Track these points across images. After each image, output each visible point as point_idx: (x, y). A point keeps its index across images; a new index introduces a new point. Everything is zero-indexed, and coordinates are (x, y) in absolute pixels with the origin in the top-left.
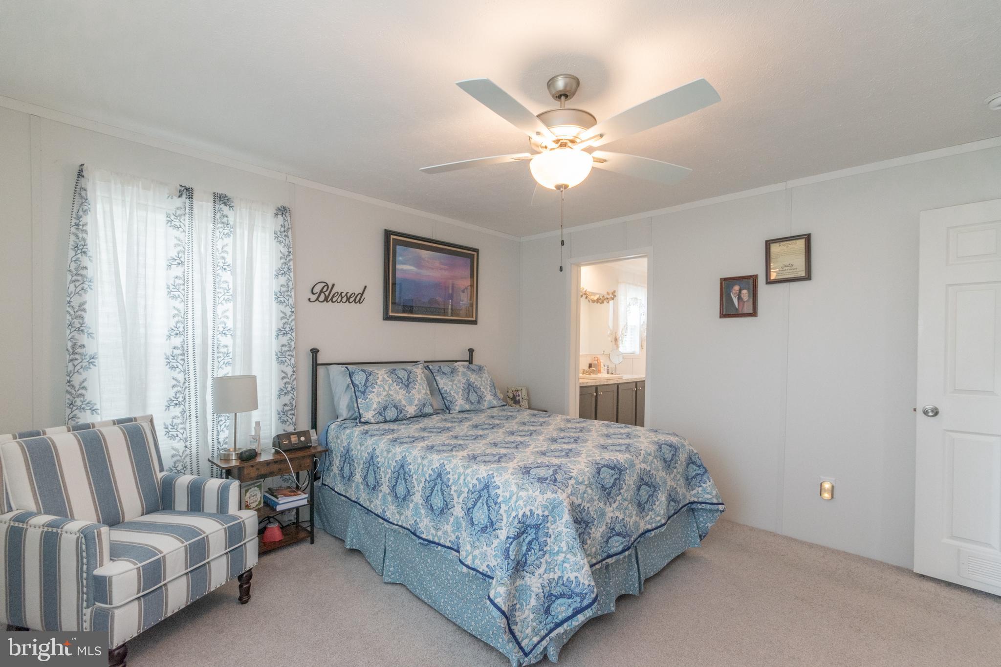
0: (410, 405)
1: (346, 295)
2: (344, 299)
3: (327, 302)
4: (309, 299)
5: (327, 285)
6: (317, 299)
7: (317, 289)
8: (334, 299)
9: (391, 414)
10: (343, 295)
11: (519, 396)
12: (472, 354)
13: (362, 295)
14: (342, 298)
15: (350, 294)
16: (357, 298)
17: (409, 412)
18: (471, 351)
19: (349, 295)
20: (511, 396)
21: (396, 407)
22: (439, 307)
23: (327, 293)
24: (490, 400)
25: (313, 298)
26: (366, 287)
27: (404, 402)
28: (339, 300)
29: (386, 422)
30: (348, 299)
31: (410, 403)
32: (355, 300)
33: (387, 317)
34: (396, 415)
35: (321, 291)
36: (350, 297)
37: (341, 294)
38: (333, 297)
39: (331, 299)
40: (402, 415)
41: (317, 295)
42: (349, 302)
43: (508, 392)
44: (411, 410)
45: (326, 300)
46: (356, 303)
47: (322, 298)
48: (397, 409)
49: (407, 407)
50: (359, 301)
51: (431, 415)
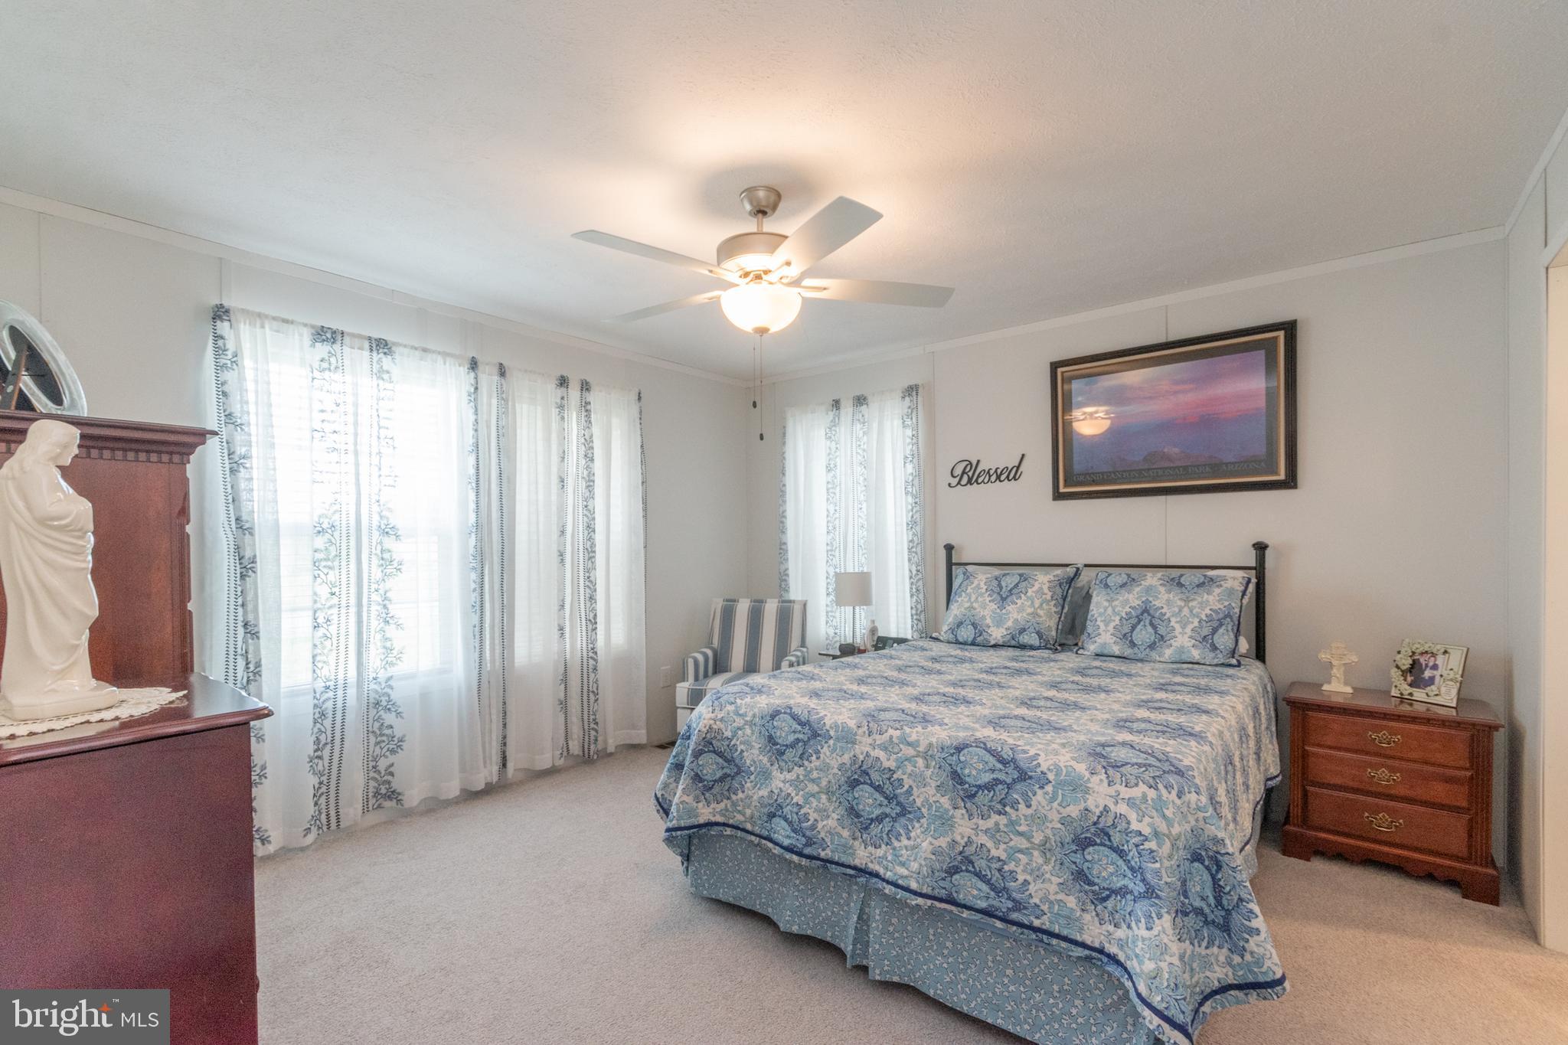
0: (998, 627)
1: (996, 471)
2: (993, 478)
3: (971, 484)
4: (949, 485)
5: (971, 464)
6: (959, 483)
7: (958, 471)
8: (980, 480)
9: (966, 633)
10: (992, 472)
11: (1435, 667)
12: (1264, 555)
13: (1018, 468)
14: (990, 476)
15: (1002, 468)
16: (1012, 474)
17: (994, 636)
18: (1261, 548)
19: (999, 471)
20: (1406, 663)
21: (975, 625)
22: (1172, 465)
23: (970, 474)
24: (1183, 647)
25: (954, 481)
26: (1023, 455)
27: (988, 621)
28: (986, 481)
29: (958, 642)
30: (998, 478)
31: (999, 623)
32: (1008, 477)
33: (1058, 496)
34: (972, 636)
35: (964, 472)
36: (1001, 474)
37: (988, 472)
38: (979, 476)
39: (976, 481)
40: (982, 638)
41: (958, 478)
42: (1001, 481)
43: (1399, 652)
44: (997, 634)
45: (970, 482)
46: (1009, 480)
47: (965, 480)
48: (975, 628)
49: (992, 629)
50: (1014, 477)
51: (1032, 648)
